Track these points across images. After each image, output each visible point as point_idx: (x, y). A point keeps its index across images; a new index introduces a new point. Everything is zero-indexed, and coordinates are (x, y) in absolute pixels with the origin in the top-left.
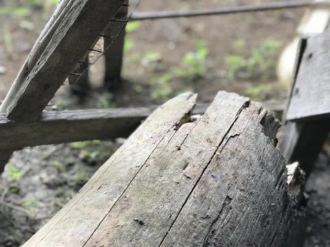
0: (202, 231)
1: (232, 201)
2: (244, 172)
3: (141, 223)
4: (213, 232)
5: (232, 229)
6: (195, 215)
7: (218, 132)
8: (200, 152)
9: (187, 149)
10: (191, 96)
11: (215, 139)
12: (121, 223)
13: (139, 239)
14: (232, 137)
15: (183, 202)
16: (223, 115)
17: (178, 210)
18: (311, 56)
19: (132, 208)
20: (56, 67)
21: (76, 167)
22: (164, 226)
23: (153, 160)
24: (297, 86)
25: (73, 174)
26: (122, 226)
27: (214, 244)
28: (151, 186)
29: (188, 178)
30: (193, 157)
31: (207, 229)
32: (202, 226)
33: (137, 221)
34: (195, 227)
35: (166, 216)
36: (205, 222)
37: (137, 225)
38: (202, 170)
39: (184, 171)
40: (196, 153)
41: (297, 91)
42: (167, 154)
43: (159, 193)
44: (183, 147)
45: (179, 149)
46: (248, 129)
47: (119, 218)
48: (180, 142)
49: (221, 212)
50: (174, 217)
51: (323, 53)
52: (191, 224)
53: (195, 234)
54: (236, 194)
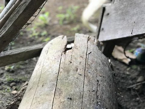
0: (94, 97)
1: (99, 81)
2: (99, 68)
3: (71, 99)
4: (98, 97)
5: (103, 93)
6: (89, 91)
7: (83, 53)
8: (80, 63)
9: (74, 62)
10: (63, 37)
11: (83, 55)
12: (63, 100)
13: (73, 106)
14: (89, 53)
15: (83, 86)
16: (82, 44)
17: (82, 90)
18: (108, 14)
19: (64, 93)
20: (10, 32)
21: (5, 75)
22: (80, 98)
23: (62, 69)
24: (102, 27)
25: (5, 78)
26: (64, 102)
27: (100, 101)
28: (67, 81)
29: (80, 75)
30: (78, 65)
31: (95, 96)
32: (93, 95)
33: (68, 98)
34: (91, 96)
35: (79, 94)
36: (94, 93)
37: (69, 100)
38: (84, 70)
39: (78, 72)
40: (79, 63)
41: (103, 29)
42: (67, 65)
43: (72, 84)
44: (72, 62)
45: (71, 63)
46: (94, 49)
47: (60, 98)
48: (70, 59)
49: (97, 88)
50: (82, 93)
51: (115, 13)
52: (89, 95)
53: (92, 99)
54: (99, 78)
